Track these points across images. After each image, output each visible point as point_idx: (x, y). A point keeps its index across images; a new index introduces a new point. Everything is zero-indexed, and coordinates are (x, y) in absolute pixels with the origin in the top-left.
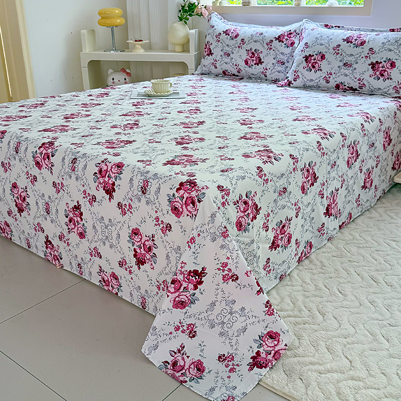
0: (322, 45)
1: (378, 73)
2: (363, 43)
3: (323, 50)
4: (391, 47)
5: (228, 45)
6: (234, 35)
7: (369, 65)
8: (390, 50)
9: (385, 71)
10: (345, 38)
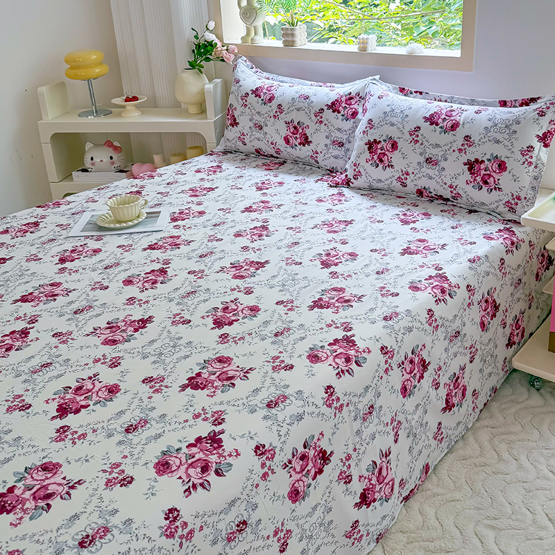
0: (393, 125)
1: (479, 179)
2: (454, 127)
3: (395, 134)
4: (499, 137)
5: (258, 113)
6: (268, 98)
7: (465, 164)
8: (498, 142)
9: (490, 176)
10: (428, 116)
